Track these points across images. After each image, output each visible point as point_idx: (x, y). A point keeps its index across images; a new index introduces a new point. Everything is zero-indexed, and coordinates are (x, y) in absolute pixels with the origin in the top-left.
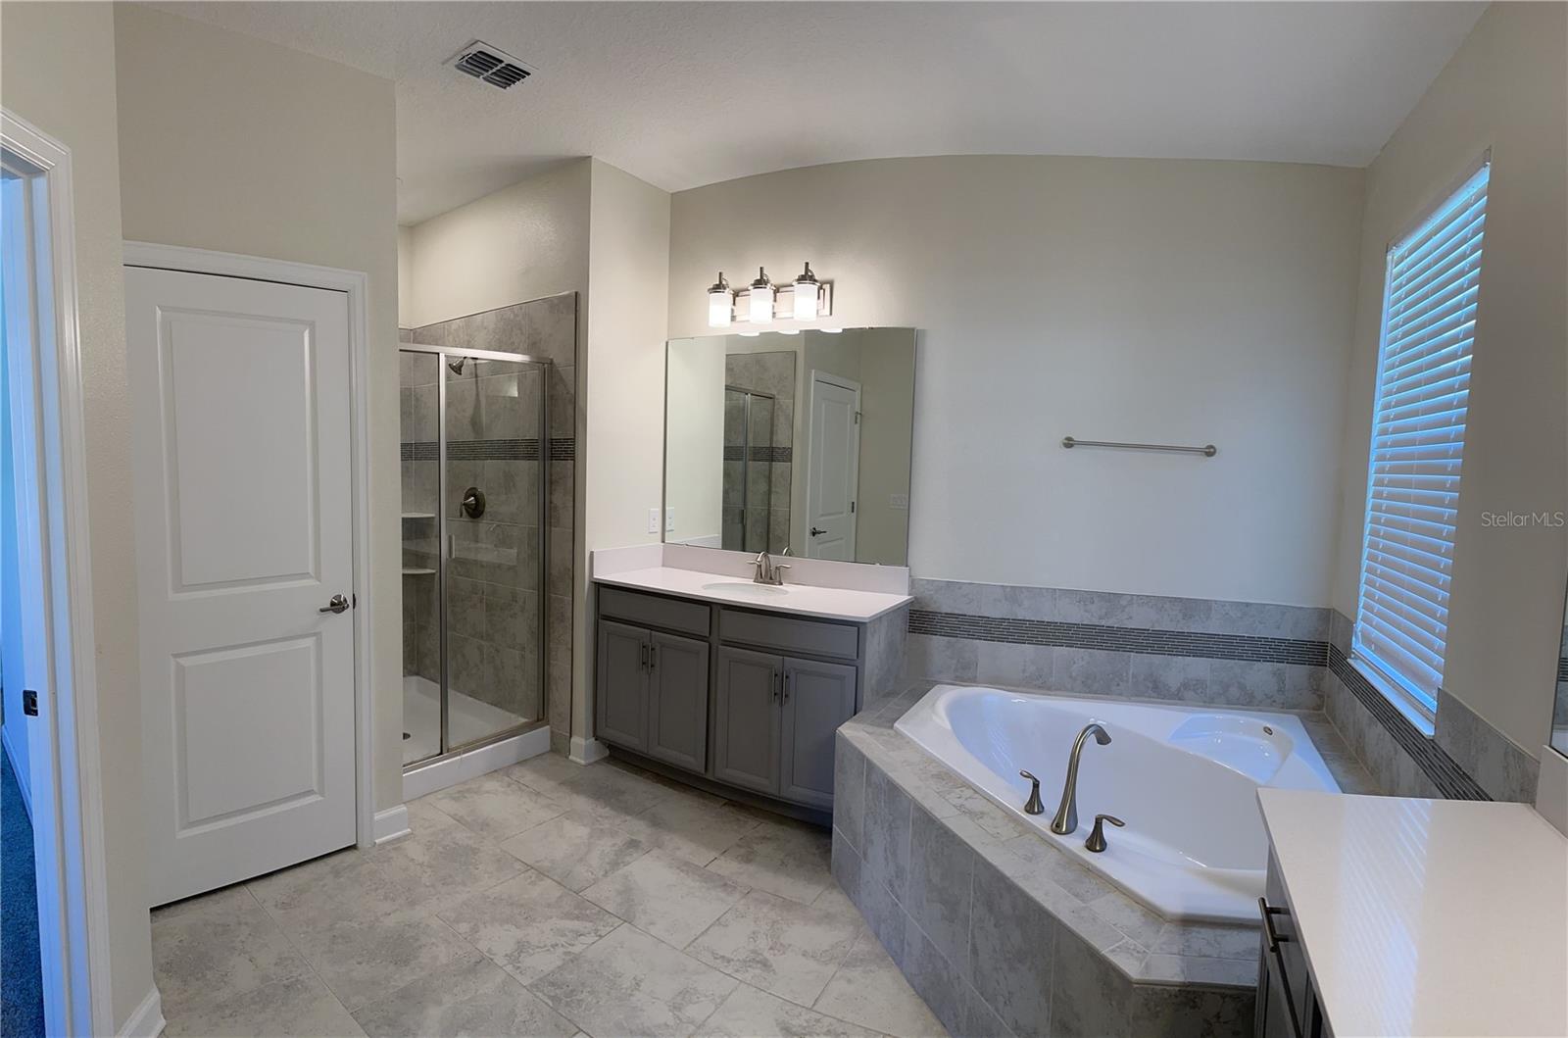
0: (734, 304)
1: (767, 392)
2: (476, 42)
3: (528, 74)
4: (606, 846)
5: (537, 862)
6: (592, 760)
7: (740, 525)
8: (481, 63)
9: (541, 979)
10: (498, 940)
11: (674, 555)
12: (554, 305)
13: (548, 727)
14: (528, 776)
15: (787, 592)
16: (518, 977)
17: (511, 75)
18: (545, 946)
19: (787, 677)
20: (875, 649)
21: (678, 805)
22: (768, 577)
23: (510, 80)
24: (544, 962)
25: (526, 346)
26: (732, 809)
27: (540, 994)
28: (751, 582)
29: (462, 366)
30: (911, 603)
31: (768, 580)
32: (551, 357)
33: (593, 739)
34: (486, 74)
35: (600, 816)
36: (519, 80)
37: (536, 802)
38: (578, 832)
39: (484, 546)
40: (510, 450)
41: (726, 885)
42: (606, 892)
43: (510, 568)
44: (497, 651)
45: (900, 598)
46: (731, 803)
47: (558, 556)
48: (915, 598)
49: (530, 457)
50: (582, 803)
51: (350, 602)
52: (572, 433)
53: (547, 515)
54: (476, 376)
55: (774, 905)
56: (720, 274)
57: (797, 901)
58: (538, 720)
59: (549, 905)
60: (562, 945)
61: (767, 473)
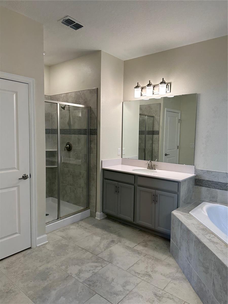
0: (142, 91)
1: (152, 115)
2: (68, 16)
3: (83, 27)
4: (105, 242)
5: (85, 247)
6: (101, 219)
7: (144, 153)
8: (69, 22)
9: (85, 280)
10: (74, 270)
11: (125, 162)
12: (91, 91)
13: (89, 210)
14: (83, 224)
15: (157, 172)
16: (79, 280)
17: (78, 27)
18: (87, 270)
19: (157, 196)
20: (183, 190)
21: (126, 231)
22: (151, 167)
23: (78, 28)
24: (86, 275)
25: (83, 103)
26: (141, 232)
27: (85, 284)
28: (146, 169)
29: (65, 107)
30: (195, 176)
31: (151, 168)
32: (90, 106)
33: (102, 213)
34: (70, 26)
35: (103, 234)
36: (80, 28)
37: (86, 231)
38: (97, 238)
39: (72, 159)
40: (79, 132)
41: (139, 253)
42: (105, 255)
43: (79, 165)
44: (75, 189)
45: (192, 175)
46: (141, 230)
47: (93, 161)
48: (197, 175)
49: (85, 134)
50: (98, 230)
51: (29, 176)
52: (96, 127)
53: (89, 151)
54: (69, 111)
55: (153, 259)
56: (138, 83)
57: (160, 259)
58: (87, 208)
59: (88, 259)
60: (92, 270)
61: (152, 138)
